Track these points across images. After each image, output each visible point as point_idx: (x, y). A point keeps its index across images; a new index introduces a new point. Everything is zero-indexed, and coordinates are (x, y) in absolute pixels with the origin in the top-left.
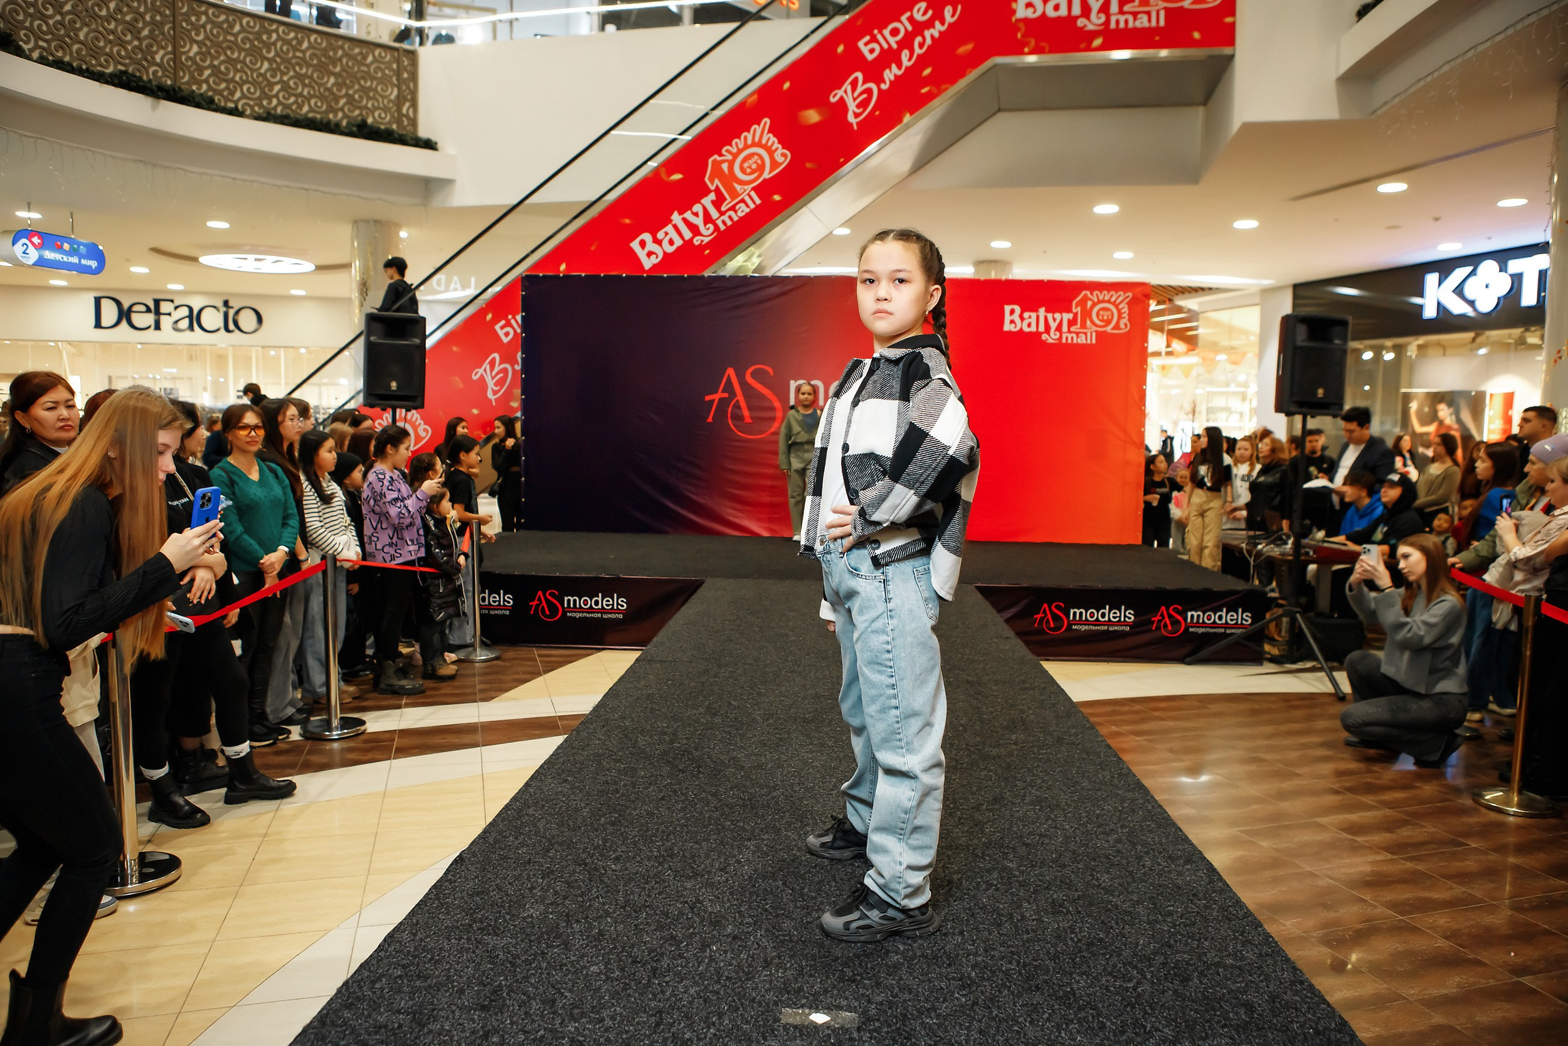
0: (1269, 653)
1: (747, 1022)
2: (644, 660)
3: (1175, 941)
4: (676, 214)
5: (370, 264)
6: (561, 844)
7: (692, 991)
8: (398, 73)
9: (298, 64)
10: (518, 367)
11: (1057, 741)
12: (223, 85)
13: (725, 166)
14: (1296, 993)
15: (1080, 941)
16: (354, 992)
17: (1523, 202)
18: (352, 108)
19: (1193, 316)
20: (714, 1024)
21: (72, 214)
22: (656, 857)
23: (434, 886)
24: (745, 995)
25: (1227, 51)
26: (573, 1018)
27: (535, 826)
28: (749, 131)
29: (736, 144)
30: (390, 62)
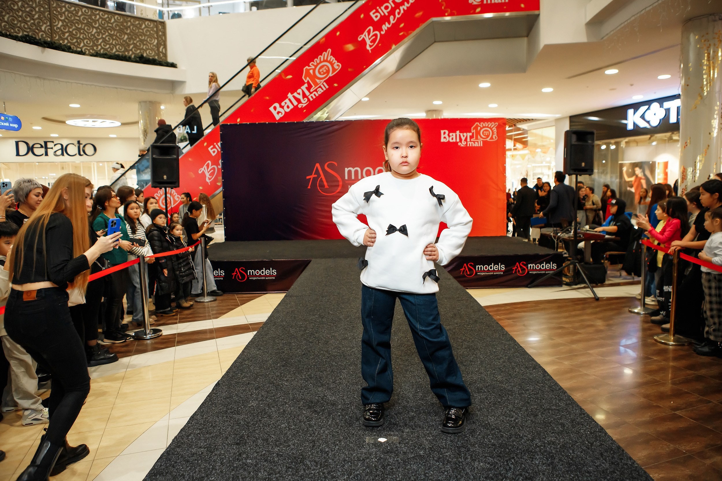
0: (565, 281)
1: (352, 443)
2: (288, 296)
3: (531, 401)
4: (290, 93)
5: (148, 121)
6: (261, 375)
7: (326, 432)
8: (157, 33)
9: (110, 29)
10: (220, 167)
11: (475, 322)
12: (75, 40)
13: (311, 71)
14: (582, 418)
15: (490, 403)
16: (180, 441)
17: (668, 76)
18: (136, 49)
19: (525, 132)
20: (338, 445)
21: (4, 103)
22: (304, 379)
23: (208, 396)
24: (349, 432)
25: (536, 12)
26: (276, 446)
27: (249, 368)
28: (322, 55)
29: (316, 61)
30: (152, 28)
